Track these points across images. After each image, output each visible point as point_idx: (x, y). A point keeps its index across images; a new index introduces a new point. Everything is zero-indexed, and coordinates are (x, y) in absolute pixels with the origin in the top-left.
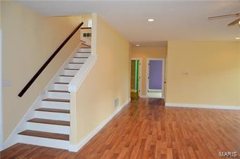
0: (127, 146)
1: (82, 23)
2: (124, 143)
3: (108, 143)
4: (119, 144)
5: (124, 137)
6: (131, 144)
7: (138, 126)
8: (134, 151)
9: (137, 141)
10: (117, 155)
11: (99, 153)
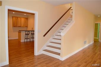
0: (86, 62)
1: (71, 7)
2: (85, 61)
3: (77, 60)
4: (82, 61)
5: (85, 58)
6: (88, 62)
7: (94, 54)
8: (88, 65)
9: (91, 61)
10: (80, 65)
11: (72, 63)
